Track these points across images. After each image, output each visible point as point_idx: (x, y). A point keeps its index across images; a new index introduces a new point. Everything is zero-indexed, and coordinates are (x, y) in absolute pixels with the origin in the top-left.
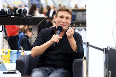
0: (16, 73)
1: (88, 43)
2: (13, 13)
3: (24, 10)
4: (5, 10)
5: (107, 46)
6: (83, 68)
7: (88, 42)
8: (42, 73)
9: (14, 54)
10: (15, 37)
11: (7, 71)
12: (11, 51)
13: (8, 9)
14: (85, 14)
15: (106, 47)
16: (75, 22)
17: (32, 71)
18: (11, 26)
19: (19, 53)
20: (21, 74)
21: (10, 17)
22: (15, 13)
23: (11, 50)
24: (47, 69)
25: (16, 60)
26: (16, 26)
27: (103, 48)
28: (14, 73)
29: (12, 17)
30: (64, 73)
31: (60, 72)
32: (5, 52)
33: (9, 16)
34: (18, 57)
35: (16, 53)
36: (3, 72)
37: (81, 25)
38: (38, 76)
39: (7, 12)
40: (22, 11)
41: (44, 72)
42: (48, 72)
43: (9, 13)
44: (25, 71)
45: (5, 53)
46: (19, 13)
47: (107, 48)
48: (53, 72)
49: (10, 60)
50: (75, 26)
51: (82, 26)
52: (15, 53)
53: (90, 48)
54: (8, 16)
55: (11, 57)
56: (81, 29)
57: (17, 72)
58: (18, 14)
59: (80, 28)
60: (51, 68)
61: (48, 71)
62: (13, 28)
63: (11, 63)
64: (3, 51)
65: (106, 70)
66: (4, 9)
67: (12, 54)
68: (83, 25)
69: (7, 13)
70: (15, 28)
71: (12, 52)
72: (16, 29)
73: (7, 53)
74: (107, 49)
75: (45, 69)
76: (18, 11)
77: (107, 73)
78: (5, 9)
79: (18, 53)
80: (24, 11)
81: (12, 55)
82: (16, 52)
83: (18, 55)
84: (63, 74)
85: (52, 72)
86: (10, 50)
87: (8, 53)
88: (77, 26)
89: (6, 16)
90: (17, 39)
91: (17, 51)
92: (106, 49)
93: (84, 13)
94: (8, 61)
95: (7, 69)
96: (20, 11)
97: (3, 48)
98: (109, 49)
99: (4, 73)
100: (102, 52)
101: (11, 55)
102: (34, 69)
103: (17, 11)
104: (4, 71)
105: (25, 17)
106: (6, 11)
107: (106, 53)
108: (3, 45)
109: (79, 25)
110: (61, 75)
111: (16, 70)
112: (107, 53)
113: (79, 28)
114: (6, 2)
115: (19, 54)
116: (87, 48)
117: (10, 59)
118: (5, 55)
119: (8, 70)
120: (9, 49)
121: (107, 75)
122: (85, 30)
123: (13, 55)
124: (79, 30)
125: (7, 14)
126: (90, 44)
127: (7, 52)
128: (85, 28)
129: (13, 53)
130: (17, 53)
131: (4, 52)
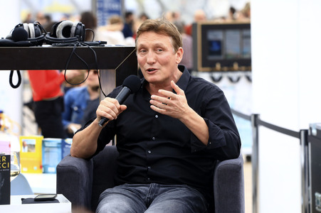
0: (57, 201)
1: (256, 116)
2: (47, 36)
3: (77, 28)
4: (26, 28)
5: (310, 125)
6: (243, 186)
7: (256, 113)
8: (128, 201)
9: (51, 149)
10: (53, 102)
11: (34, 197)
12: (43, 142)
13: (35, 25)
14: (249, 37)
15: (307, 128)
16: (222, 58)
17: (102, 195)
18: (43, 72)
19: (67, 146)
20: (70, 203)
21: (39, 47)
22: (54, 34)
23: (45, 137)
24: (143, 189)
25: (58, 166)
26: (58, 71)
27: (297, 130)
28: (52, 200)
29: (44, 46)
30: (190, 198)
31: (178, 197)
32: (27, 145)
33: (37, 45)
34: (62, 158)
35: (58, 147)
36: (22, 199)
37: (236, 66)
38: (117, 208)
39: (31, 33)
40: (73, 29)
41: (133, 199)
42: (143, 198)
43: (37, 35)
44: (82, 196)
45: (26, 148)
46: (64, 35)
47: (311, 129)
48: (159, 198)
49: (41, 167)
50: (222, 71)
51: (239, 70)
52: (55, 145)
53: (262, 129)
54: (34, 43)
55: (43, 158)
56: (238, 79)
57: (60, 197)
58: (62, 37)
59: (234, 75)
60: (153, 185)
61: (145, 195)
62: (49, 78)
63: (44, 172)
64: (22, 140)
65: (309, 191)
66: (22, 25)
67: (46, 149)
68: (243, 68)
69: (31, 35)
70: (55, 76)
71: (47, 144)
72: (57, 81)
73: (32, 146)
74: (309, 133)
75: (137, 188)
76: (62, 29)
77: (309, 200)
78: (25, 25)
79: (63, 145)
80: (78, 31)
81: (46, 152)
82: (59, 144)
83: (63, 152)
84: (186, 201)
85: (155, 196)
86: (41, 137)
87: (34, 146)
88: (225, 68)
89: (29, 45)
90: (58, 107)
91: (59, 140)
92: (306, 132)
93: (245, 33)
94: (35, 168)
95: (34, 191)
96: (67, 29)
97: (22, 133)
98: (314, 132)
99: (24, 201)
100: (297, 140)
101: (44, 152)
102: (107, 191)
103: (59, 29)
104: (25, 197)
105: (82, 46)
106: (27, 31)
107: (306, 144)
108: (23, 126)
109: (232, 66)
110: (180, 205)
111: (59, 192)
112: (310, 144)
113: (231, 74)
114: (29, 4)
115: (65, 149)
116: (255, 129)
117: (42, 164)
118: (29, 151)
119: (35, 194)
120: (38, 134)
121: (309, 205)
122: (249, 79)
123: (48, 152)
124: (231, 80)
125: (32, 38)
126: (262, 118)
127: (33, 143)
128: (248, 74)
129: (50, 145)
130: (60, 146)
131: (24, 145)
